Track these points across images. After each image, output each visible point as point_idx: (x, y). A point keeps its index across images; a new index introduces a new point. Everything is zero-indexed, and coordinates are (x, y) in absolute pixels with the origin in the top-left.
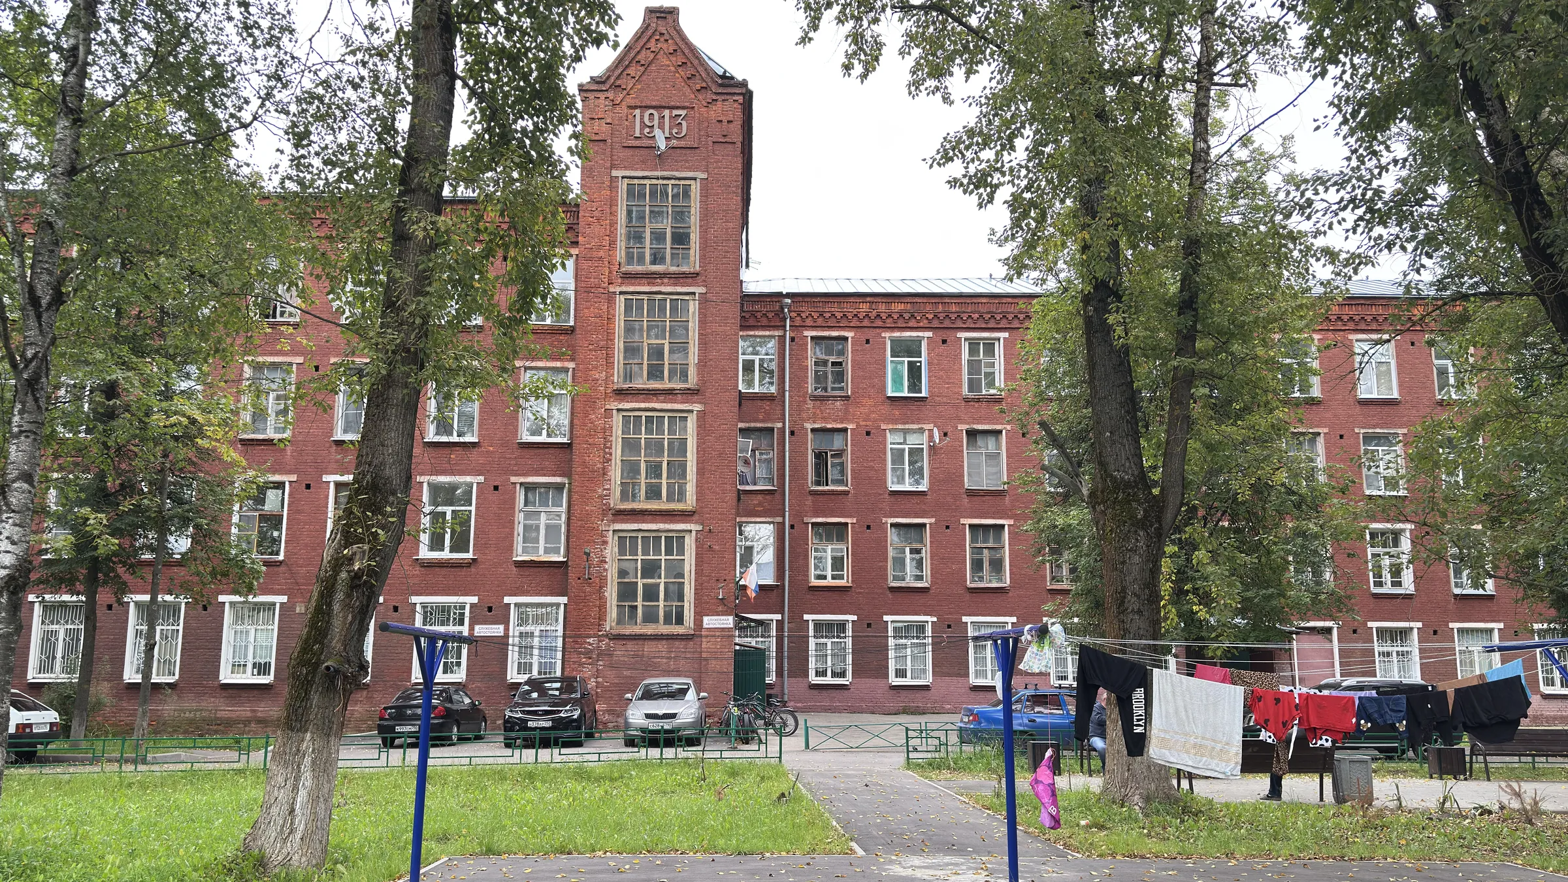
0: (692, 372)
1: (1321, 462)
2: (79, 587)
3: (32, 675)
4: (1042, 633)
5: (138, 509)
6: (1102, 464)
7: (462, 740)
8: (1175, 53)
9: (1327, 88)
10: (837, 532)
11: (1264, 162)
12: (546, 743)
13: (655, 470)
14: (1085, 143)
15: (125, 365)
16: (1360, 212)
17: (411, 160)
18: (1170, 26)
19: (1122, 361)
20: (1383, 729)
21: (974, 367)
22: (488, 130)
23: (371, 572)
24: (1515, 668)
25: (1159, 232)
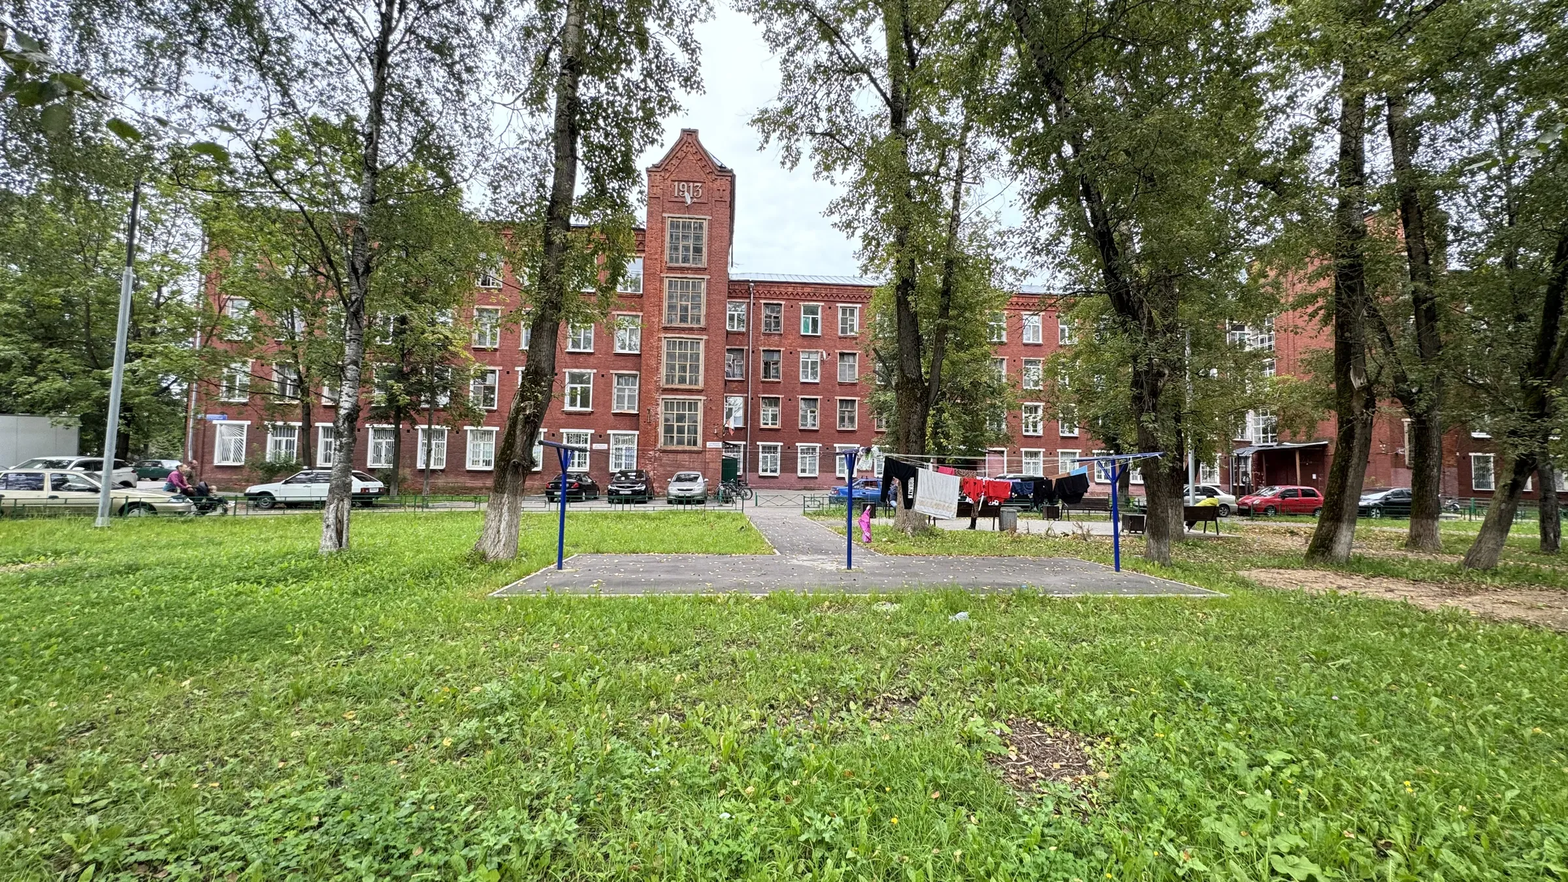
0: (703, 319)
1: (1004, 373)
2: (392, 421)
3: (370, 465)
4: (868, 451)
5: (420, 382)
6: (902, 370)
7: (588, 499)
8: (946, 165)
9: (1017, 186)
10: (774, 402)
11: (986, 223)
12: (627, 502)
13: (683, 368)
14: (899, 208)
15: (410, 308)
16: (1028, 248)
17: (554, 202)
18: (944, 151)
19: (914, 319)
20: (1022, 497)
21: (844, 321)
22: (595, 187)
23: (535, 415)
24: (1084, 470)
25: (934, 256)
